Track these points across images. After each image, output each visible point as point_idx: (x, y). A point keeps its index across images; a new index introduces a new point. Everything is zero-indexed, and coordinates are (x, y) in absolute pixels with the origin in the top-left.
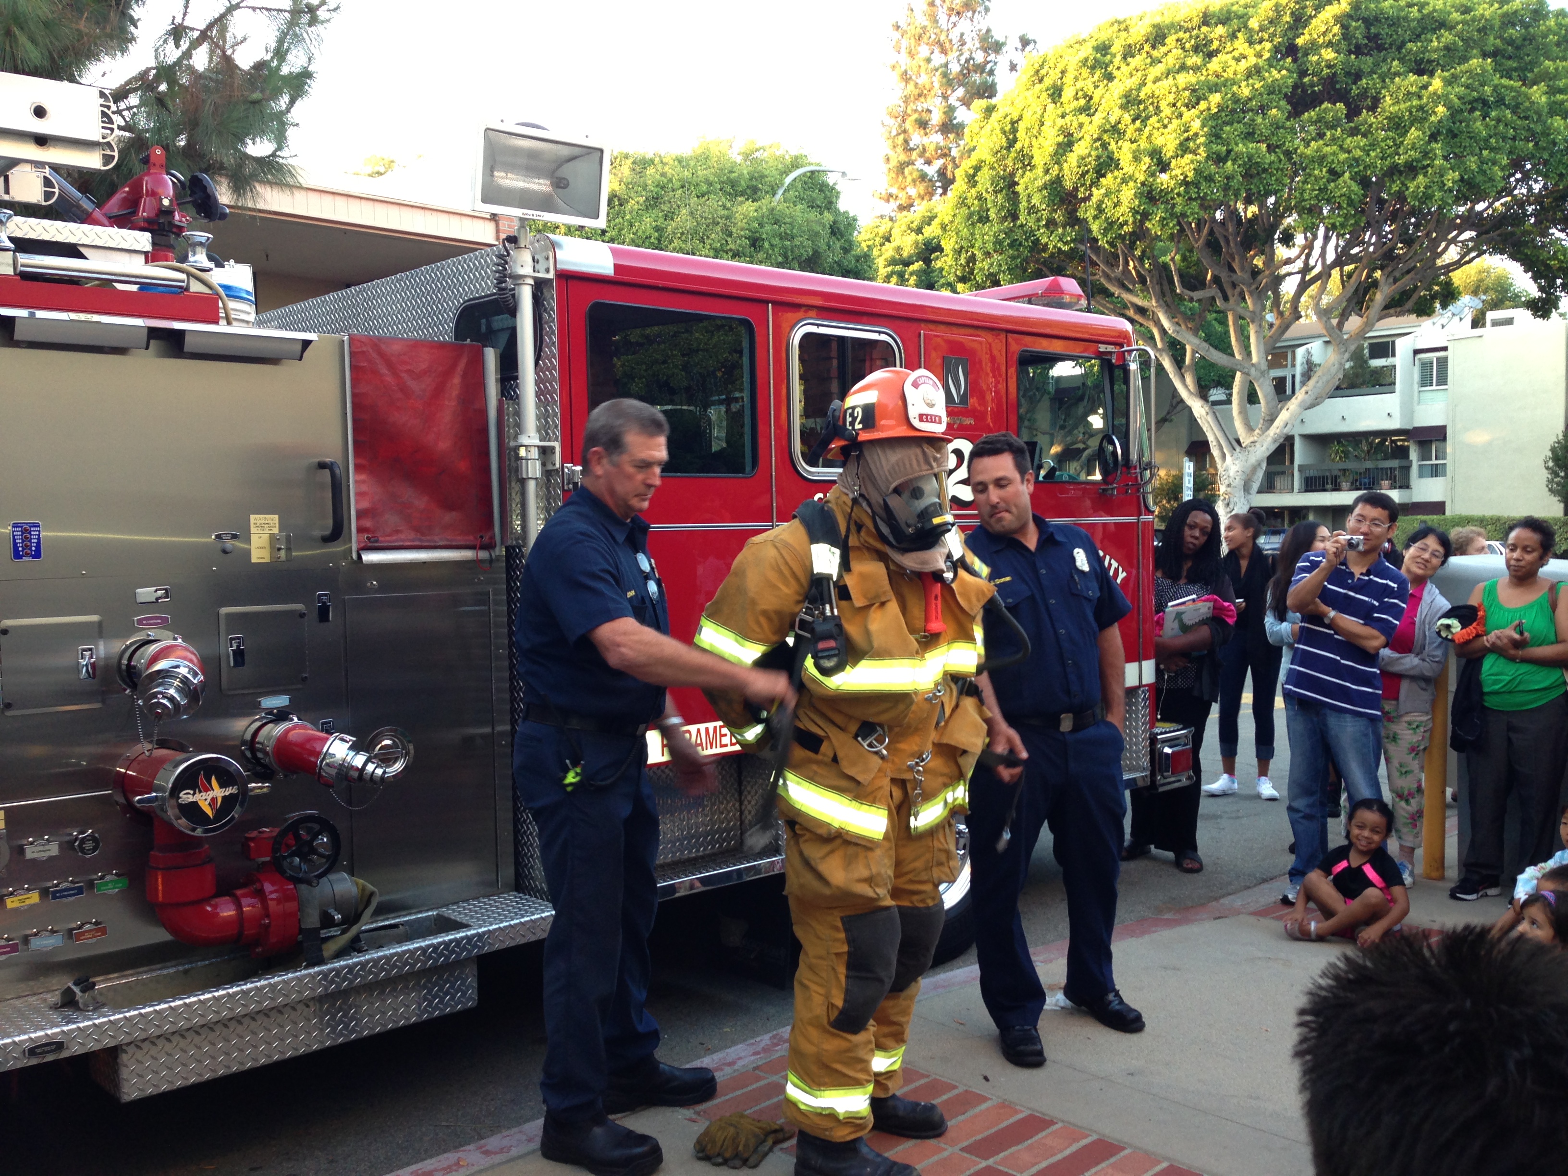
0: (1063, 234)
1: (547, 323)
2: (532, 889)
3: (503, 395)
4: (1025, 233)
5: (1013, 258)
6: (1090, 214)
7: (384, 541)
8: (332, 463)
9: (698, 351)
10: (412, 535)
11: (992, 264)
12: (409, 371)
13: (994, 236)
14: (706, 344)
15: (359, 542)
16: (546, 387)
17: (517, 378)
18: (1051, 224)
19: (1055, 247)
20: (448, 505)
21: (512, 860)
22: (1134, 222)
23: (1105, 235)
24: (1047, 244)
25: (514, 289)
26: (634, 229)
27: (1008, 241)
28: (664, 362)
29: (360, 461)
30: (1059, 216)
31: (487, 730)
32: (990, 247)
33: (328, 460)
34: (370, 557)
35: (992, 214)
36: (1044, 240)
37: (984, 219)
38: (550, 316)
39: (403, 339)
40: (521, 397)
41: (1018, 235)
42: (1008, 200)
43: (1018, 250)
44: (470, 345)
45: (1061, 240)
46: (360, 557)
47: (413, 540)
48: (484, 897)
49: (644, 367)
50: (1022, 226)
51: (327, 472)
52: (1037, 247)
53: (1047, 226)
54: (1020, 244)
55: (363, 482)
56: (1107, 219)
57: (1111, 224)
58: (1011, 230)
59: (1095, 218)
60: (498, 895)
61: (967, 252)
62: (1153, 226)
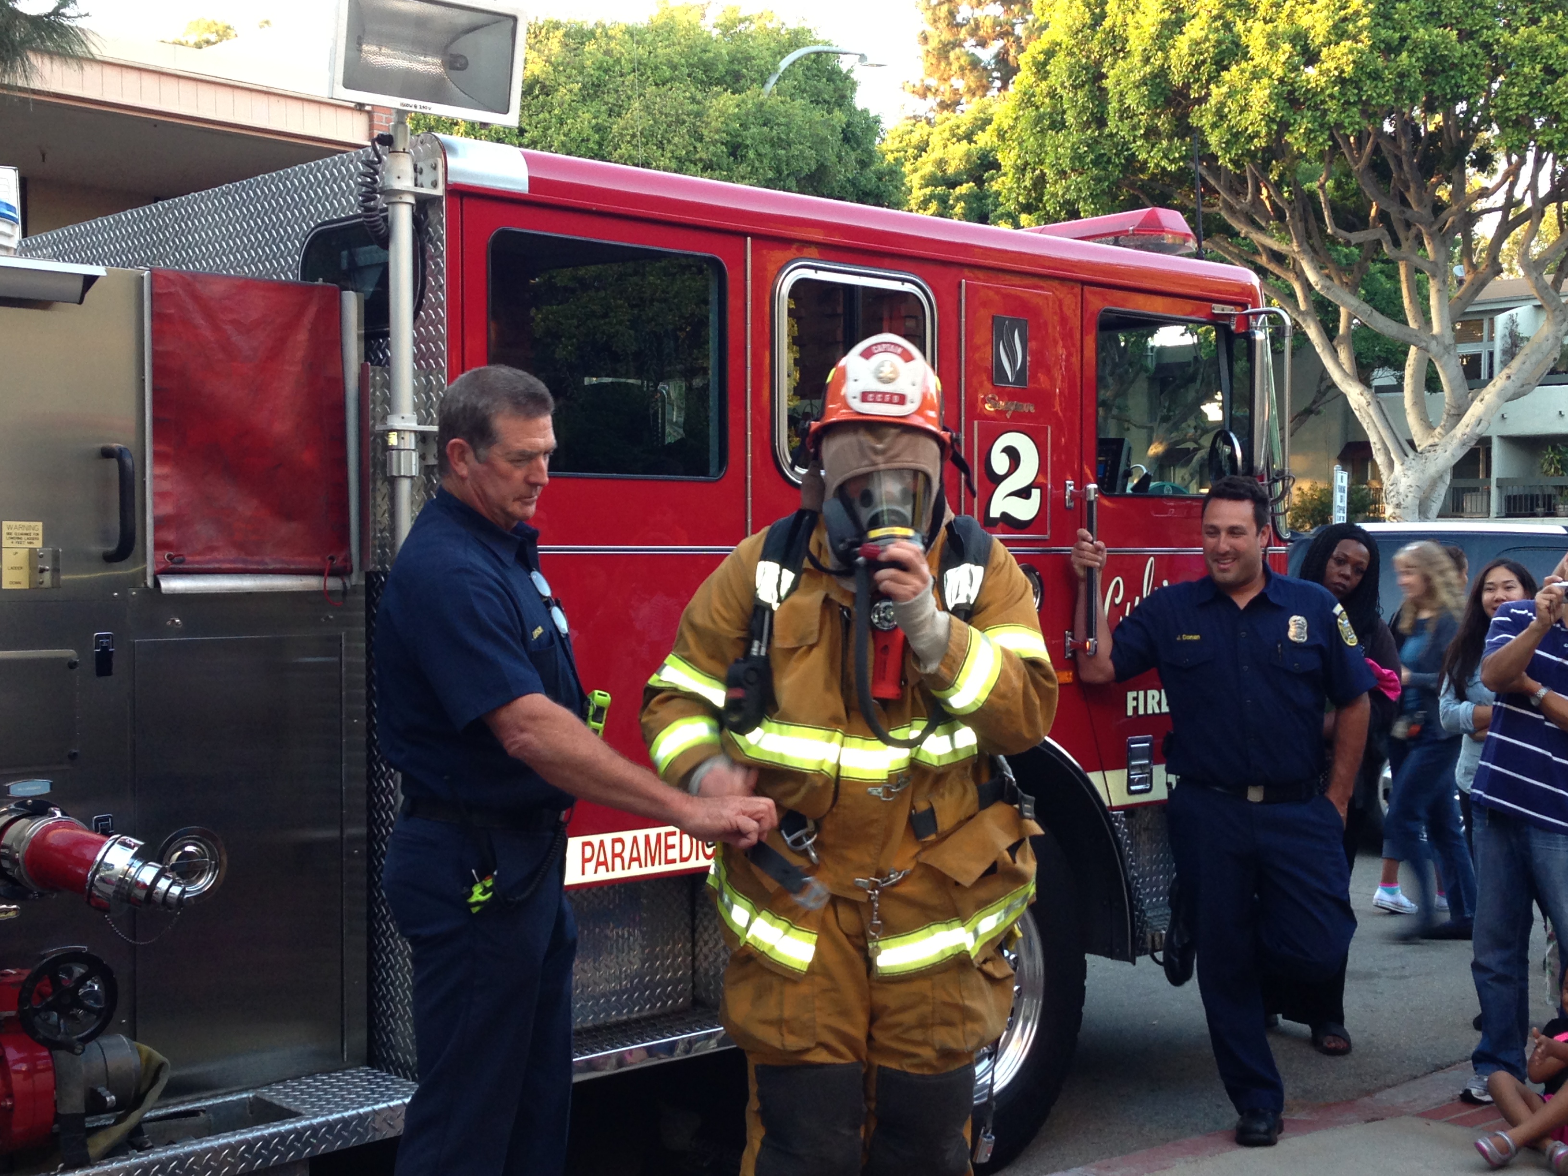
0: (1169, 149)
1: (432, 258)
2: (392, 1063)
3: (367, 357)
4: (1116, 145)
5: (1098, 180)
6: (1206, 120)
7: (193, 561)
8: (121, 450)
9: (652, 300)
10: (233, 554)
11: (1068, 188)
12: (234, 322)
13: (1074, 149)
14: (663, 292)
15: (156, 562)
16: (428, 348)
17: (386, 335)
18: (1152, 133)
19: (1157, 165)
20: (286, 514)
21: (364, 1019)
22: (1268, 134)
23: (1227, 151)
24: (1146, 162)
25: (386, 210)
26: (565, 128)
27: (1092, 156)
28: (605, 315)
29: (163, 448)
30: (1163, 123)
31: (333, 833)
32: (1066, 164)
33: (115, 445)
34: (173, 585)
35: (1070, 118)
36: (1143, 156)
37: (1058, 125)
38: (437, 248)
39: (228, 276)
40: (393, 362)
41: (1105, 148)
42: (1092, 98)
43: (1105, 169)
44: (323, 287)
45: (1165, 156)
46: (157, 584)
47: (231, 562)
48: (322, 1073)
49: (575, 322)
50: (1111, 135)
51: (114, 463)
52: (1132, 164)
53: (1146, 136)
54: (1109, 161)
55: (165, 477)
56: (1230, 128)
57: (1236, 135)
58: (1096, 141)
59: (1214, 126)
60: (343, 1070)
61: (1034, 170)
62: (1295, 140)
